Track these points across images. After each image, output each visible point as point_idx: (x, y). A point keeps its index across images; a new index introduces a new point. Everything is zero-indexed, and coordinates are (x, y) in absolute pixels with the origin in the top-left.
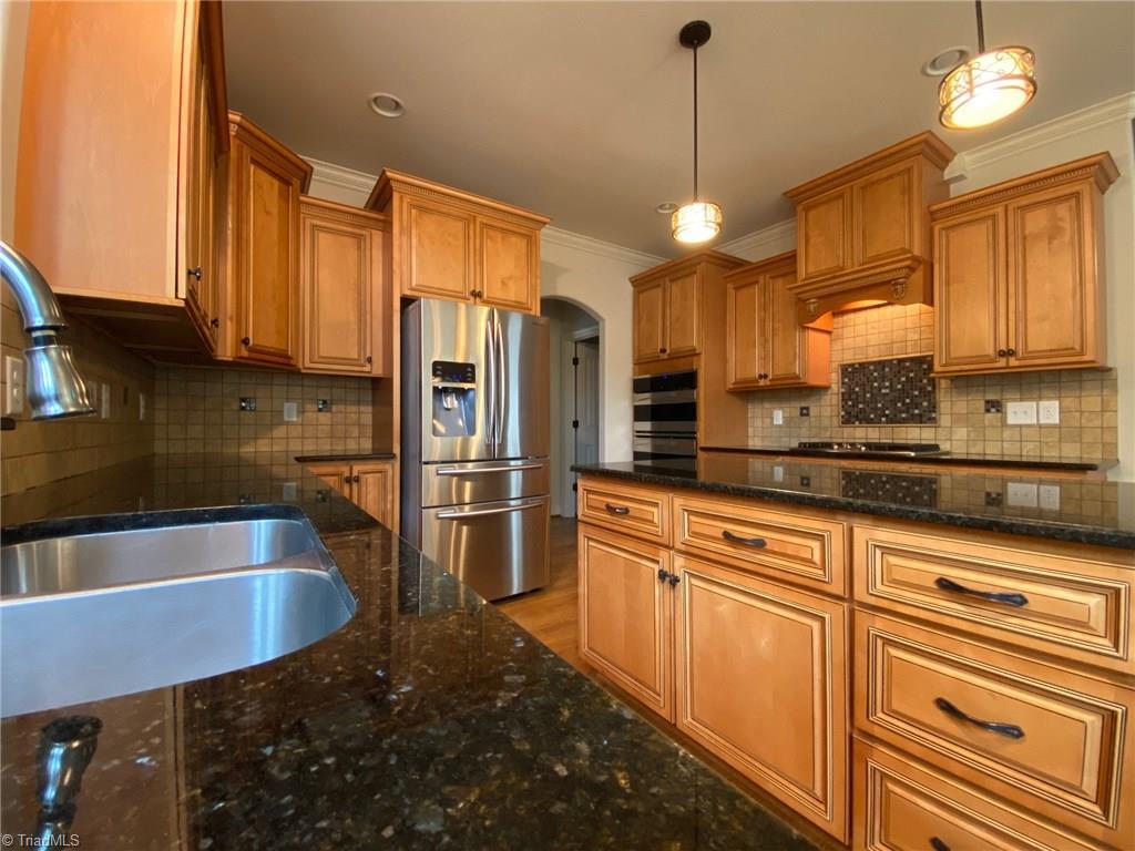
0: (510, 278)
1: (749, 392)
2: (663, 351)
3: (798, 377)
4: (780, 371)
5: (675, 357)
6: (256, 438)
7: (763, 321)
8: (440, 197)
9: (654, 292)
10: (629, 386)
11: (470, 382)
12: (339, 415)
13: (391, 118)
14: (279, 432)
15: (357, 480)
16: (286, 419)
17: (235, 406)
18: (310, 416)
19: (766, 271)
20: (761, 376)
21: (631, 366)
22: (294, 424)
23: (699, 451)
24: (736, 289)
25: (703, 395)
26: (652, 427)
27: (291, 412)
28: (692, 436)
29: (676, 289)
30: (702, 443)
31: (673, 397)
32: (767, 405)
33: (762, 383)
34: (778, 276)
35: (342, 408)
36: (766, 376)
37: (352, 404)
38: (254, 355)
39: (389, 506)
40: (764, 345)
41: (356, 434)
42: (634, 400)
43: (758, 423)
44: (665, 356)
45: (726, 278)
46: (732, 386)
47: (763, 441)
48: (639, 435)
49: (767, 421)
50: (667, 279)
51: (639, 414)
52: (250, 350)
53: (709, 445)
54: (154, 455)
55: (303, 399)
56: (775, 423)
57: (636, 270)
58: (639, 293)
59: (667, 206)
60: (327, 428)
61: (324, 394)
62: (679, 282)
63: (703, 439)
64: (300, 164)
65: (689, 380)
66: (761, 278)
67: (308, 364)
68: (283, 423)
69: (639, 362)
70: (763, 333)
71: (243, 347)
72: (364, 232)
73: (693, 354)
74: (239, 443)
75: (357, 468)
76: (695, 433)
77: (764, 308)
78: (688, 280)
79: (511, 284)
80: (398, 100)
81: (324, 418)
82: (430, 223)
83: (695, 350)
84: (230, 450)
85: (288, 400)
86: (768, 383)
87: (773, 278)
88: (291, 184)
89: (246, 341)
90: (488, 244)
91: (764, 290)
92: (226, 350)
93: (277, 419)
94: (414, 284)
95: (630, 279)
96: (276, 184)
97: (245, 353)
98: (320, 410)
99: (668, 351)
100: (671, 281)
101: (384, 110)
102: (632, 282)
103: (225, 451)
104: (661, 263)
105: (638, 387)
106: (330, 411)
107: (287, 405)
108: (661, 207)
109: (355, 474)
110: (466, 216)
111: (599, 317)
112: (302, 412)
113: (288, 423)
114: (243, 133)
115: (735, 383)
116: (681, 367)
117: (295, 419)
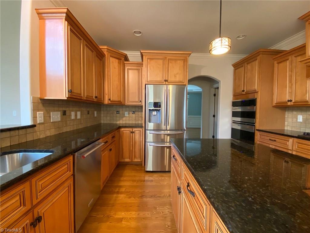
0: (177, 74)
1: (284, 107)
2: (243, 91)
3: (307, 102)
4: (299, 98)
5: (247, 93)
6: (120, 120)
7: (291, 76)
8: (155, 54)
9: (241, 69)
10: (231, 104)
11: (159, 108)
12: (137, 115)
13: (140, 36)
14: (124, 119)
15: (134, 132)
16: (126, 116)
17: (116, 113)
18: (131, 115)
19: (292, 54)
20: (289, 101)
21: (232, 96)
22: (127, 117)
23: (256, 131)
24: (278, 63)
25: (258, 109)
26: (241, 120)
27: (126, 114)
28: (253, 124)
29: (249, 66)
30: (257, 128)
31: (248, 109)
32: (295, 113)
33: (289, 103)
34: (298, 56)
35: (137, 113)
36: (291, 101)
37: (140, 112)
38: (112, 102)
39: (142, 140)
40: (291, 87)
41: (141, 119)
42: (233, 109)
43: (290, 120)
44: (244, 93)
45: (274, 59)
46: (275, 105)
47: (292, 128)
48: (234, 122)
49: (295, 120)
50: (246, 63)
51: (234, 114)
52: (111, 101)
53: (261, 128)
54: (101, 123)
55: (129, 111)
56: (298, 121)
57: (235, 61)
58: (236, 69)
59: (241, 36)
60: (134, 118)
61: (134, 110)
62: (250, 64)
63: (258, 126)
64: (121, 53)
65: (253, 102)
66: (290, 58)
67: (127, 103)
68: (125, 117)
69: (235, 95)
70: (291, 81)
71: (109, 101)
72: (139, 68)
73: (255, 92)
74: (116, 121)
75: (134, 129)
76: (255, 123)
77: (291, 71)
78: (253, 63)
79: (178, 76)
80: (140, 31)
81: (134, 115)
82: (153, 62)
83: (256, 90)
84: (115, 122)
85: (126, 111)
86: (293, 104)
87: (296, 57)
88: (121, 59)
89: (110, 100)
90: (170, 64)
91: (291, 63)
92: (106, 102)
93: (124, 116)
94: (148, 80)
95: (232, 65)
96: (117, 60)
97: (110, 102)
98: (133, 114)
99: (245, 91)
100: (247, 64)
101: (137, 34)
102: (233, 66)
103: (117, 123)
104: (245, 56)
105: (234, 104)
106: (135, 114)
107: (126, 112)
108: (238, 37)
109: (133, 131)
110: (163, 58)
111: (219, 80)
112: (129, 114)
113: (126, 117)
114: (108, 50)
115: (277, 103)
116: (251, 97)
117: (127, 116)
